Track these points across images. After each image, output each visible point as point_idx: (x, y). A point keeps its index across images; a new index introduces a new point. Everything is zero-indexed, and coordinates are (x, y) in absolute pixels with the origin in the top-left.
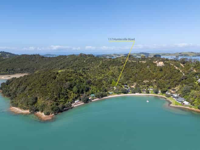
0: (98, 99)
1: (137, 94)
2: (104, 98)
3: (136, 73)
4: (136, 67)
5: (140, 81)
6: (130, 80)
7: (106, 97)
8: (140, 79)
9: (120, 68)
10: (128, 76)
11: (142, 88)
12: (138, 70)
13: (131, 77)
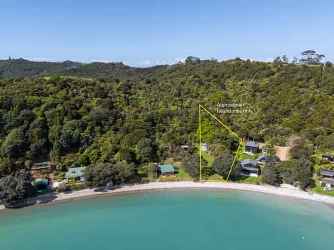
0: (89, 192)
1: (288, 191)
2: (126, 188)
3: (313, 100)
4: (317, 82)
5: (318, 129)
6: (280, 123)
7: (136, 187)
8: (321, 124)
9: (260, 83)
10: (276, 108)
11: (321, 163)
12: (320, 93)
13: (287, 113)
